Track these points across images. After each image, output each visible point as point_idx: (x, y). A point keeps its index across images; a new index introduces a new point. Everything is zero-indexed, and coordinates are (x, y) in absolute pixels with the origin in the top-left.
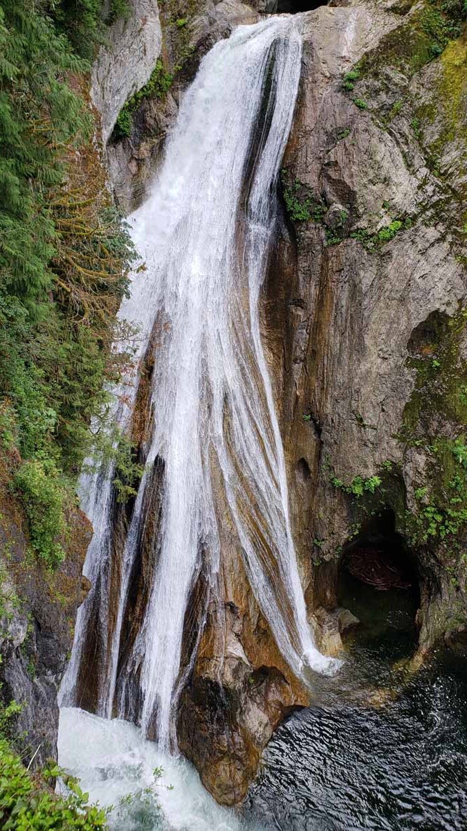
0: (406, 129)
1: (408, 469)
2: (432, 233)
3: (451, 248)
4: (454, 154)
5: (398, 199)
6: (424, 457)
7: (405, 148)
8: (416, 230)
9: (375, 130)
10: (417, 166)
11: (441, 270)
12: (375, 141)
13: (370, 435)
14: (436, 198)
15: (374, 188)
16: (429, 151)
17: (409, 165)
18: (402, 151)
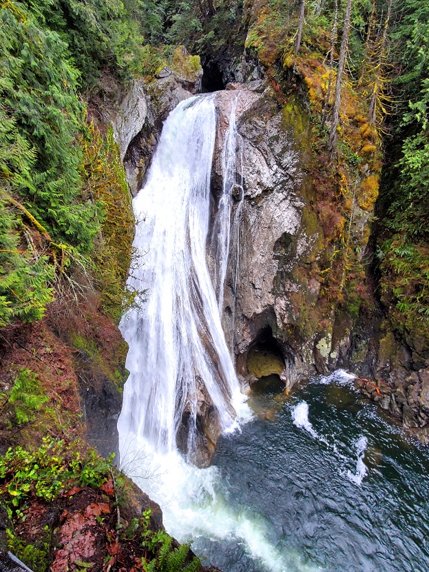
0: (266, 147)
1: (277, 307)
2: (281, 196)
3: (290, 202)
4: (289, 158)
5: (264, 180)
6: (284, 302)
7: (266, 156)
8: (274, 195)
9: (251, 148)
10: (272, 165)
11: (286, 213)
12: (252, 153)
13: (259, 293)
14: (282, 179)
15: (253, 176)
16: (277, 157)
17: (268, 165)
18: (265, 158)
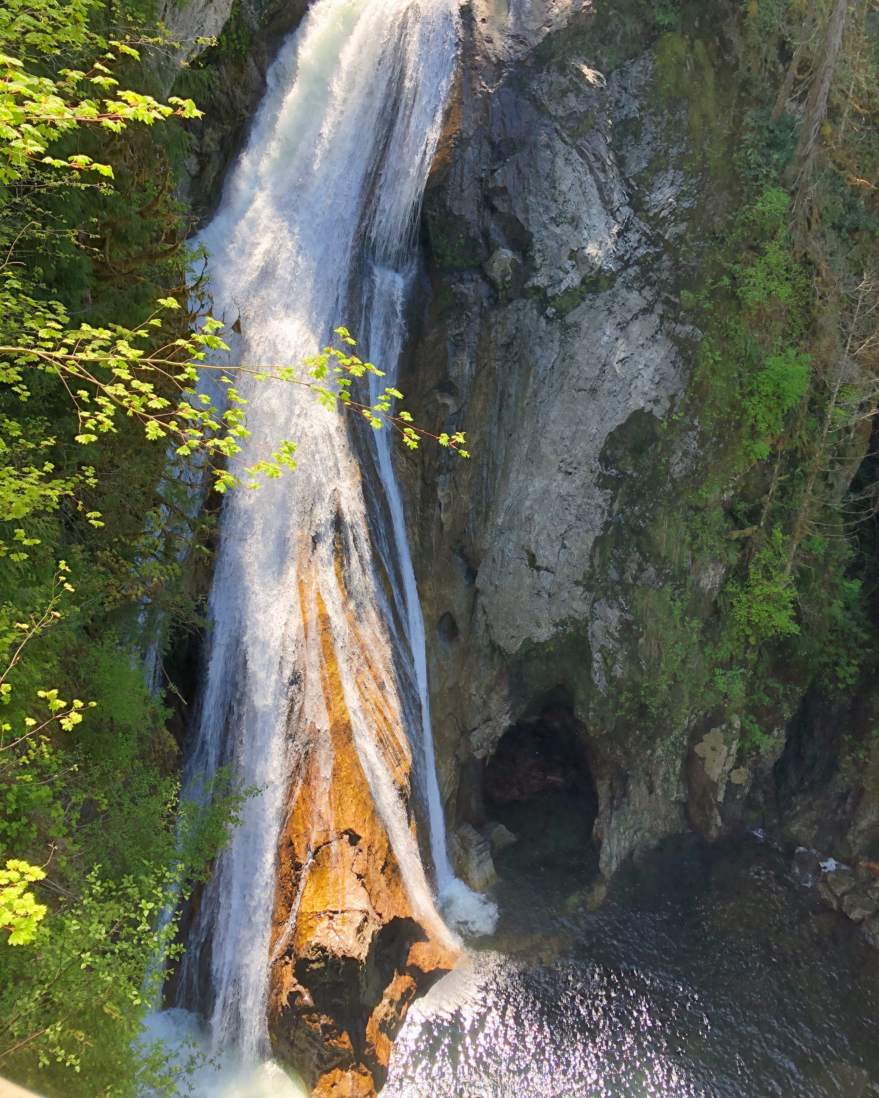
0: (603, 149)
1: (595, 628)
2: (635, 300)
3: (661, 323)
4: (668, 191)
6: (617, 613)
7: (601, 176)
8: (615, 295)
9: (559, 145)
10: (617, 204)
11: (647, 354)
12: (559, 162)
13: (545, 580)
14: (641, 251)
15: (558, 230)
16: (634, 183)
17: (606, 202)
18: (597, 180)
